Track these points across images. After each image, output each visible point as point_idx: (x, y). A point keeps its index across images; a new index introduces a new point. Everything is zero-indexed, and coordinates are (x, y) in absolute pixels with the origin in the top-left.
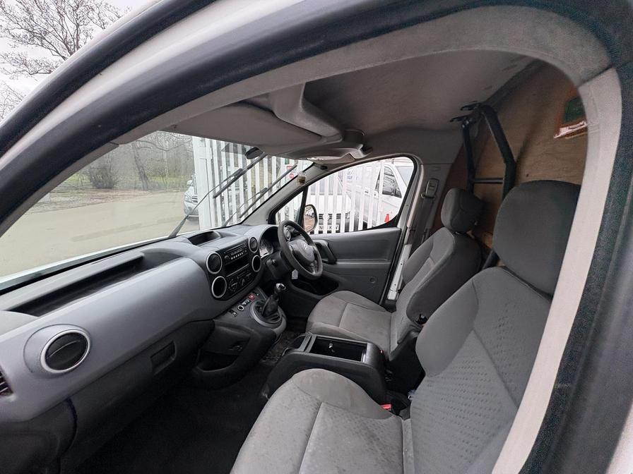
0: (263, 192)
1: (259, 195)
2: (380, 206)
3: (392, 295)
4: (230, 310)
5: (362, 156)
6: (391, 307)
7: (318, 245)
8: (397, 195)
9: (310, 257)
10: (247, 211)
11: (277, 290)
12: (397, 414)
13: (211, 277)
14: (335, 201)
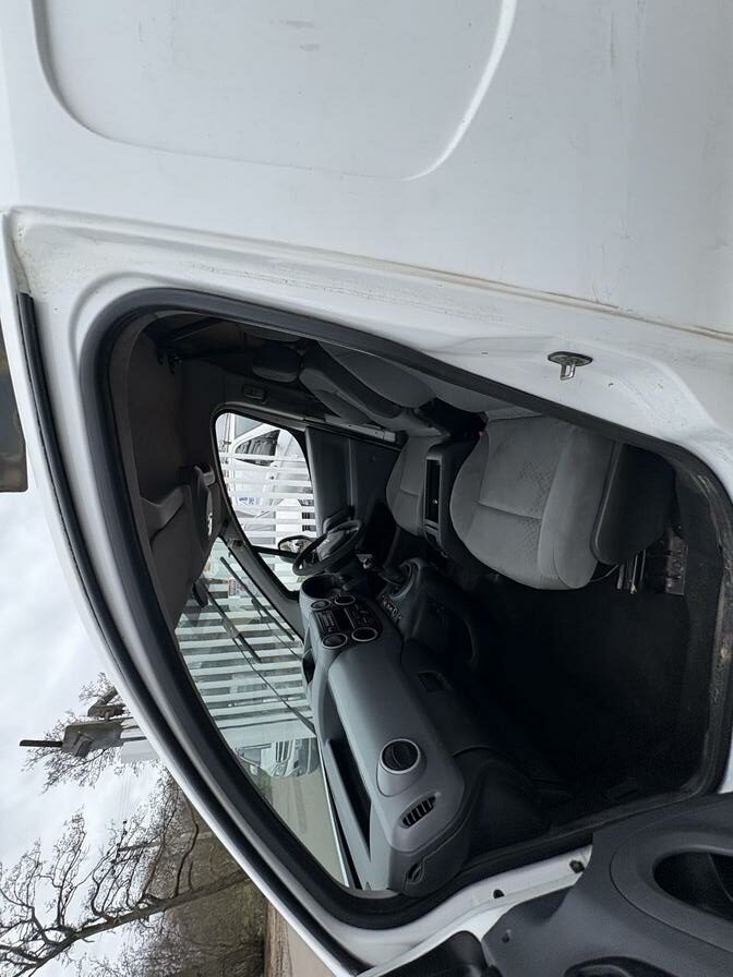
0: (257, 605)
1: (262, 612)
2: (290, 459)
3: (390, 437)
4: (395, 626)
5: (212, 473)
6: (403, 437)
7: (328, 529)
8: (275, 435)
9: (340, 535)
10: (285, 631)
11: (371, 568)
12: (485, 425)
13: (352, 643)
14: (283, 522)
